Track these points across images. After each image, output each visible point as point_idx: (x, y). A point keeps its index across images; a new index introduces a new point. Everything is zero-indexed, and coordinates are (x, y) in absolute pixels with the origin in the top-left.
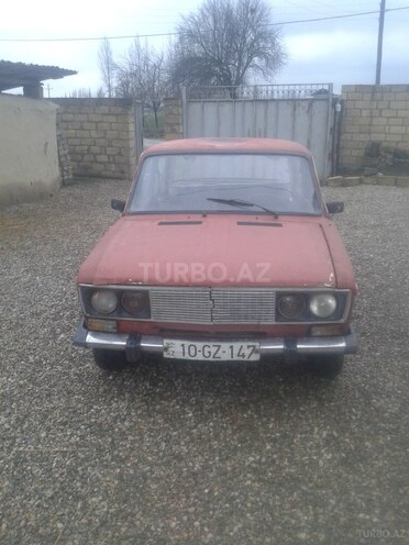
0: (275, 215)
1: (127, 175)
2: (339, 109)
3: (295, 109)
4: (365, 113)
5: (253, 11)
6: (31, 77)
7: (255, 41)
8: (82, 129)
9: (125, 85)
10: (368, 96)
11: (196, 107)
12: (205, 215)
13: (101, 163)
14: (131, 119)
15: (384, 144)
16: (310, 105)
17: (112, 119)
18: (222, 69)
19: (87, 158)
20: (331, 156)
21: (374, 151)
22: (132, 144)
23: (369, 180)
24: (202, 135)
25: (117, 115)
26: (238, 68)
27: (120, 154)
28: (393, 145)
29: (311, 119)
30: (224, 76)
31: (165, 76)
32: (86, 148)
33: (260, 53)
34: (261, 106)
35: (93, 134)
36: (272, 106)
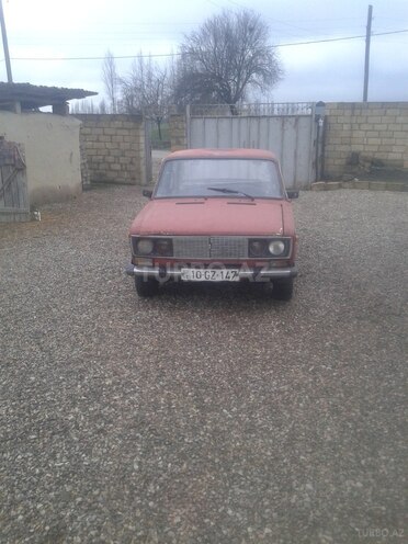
0: (253, 199)
1: (137, 181)
2: (321, 124)
3: (283, 125)
4: (346, 127)
5: (251, 30)
6: (59, 98)
7: (253, 58)
8: (98, 141)
9: (129, 98)
10: (348, 113)
11: (198, 123)
12: (206, 198)
13: (115, 171)
14: (142, 133)
15: (363, 154)
16: (297, 120)
17: (126, 132)
18: (222, 85)
19: (102, 166)
20: (315, 164)
21: (354, 160)
22: (142, 154)
23: (347, 184)
24: (204, 146)
25: (129, 129)
26: (238, 84)
27: (131, 163)
28: (371, 154)
29: (297, 132)
30: (224, 90)
31: (168, 91)
32: (101, 157)
33: (258, 70)
34: (255, 122)
35: (108, 145)
36: (264, 122)
